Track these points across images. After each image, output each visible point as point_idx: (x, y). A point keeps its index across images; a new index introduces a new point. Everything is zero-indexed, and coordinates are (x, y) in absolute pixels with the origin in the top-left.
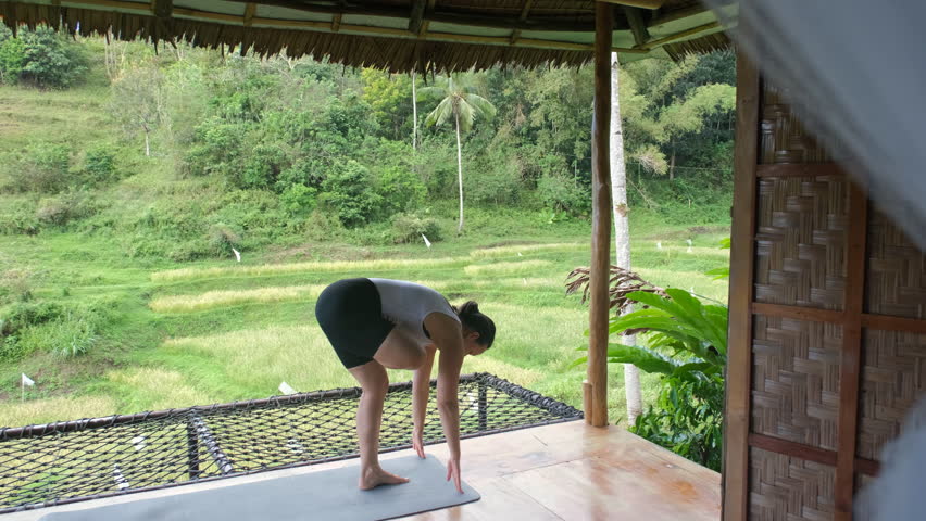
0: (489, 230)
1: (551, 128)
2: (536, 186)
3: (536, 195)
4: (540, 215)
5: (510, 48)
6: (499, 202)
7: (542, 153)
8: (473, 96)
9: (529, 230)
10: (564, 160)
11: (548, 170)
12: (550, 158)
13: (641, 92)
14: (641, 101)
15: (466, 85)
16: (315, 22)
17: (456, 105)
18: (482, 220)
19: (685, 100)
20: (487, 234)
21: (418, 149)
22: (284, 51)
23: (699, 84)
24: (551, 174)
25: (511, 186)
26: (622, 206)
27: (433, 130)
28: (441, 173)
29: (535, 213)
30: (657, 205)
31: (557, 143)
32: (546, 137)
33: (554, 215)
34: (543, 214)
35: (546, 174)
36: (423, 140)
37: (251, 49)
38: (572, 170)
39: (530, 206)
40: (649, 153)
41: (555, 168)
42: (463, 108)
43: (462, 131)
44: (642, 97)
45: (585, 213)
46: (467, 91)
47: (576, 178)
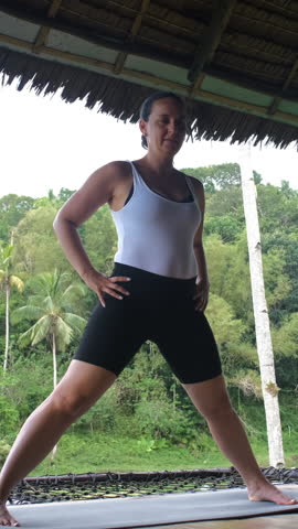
0: (85, 458)
1: (148, 352)
2: (133, 412)
3: (134, 420)
4: (139, 442)
5: (267, 120)
6: (95, 428)
7: (139, 377)
8: (70, 316)
9: (127, 458)
10: (162, 383)
11: (146, 394)
12: (149, 381)
13: (238, 317)
14: (238, 326)
15: (64, 305)
16: (98, 62)
17: (53, 324)
18: (78, 448)
19: (280, 326)
20: (82, 462)
21: (9, 371)
22: (60, 90)
23: (292, 311)
24: (149, 398)
25: (108, 411)
26: (271, 385)
27: (27, 351)
28: (33, 397)
29: (132, 441)
30: (257, 432)
31: (154, 367)
32: (144, 361)
33: (153, 442)
34: (142, 442)
35: (144, 399)
36: (15, 361)
37: (30, 83)
38: (170, 395)
39: (128, 432)
40: (248, 378)
41: (153, 393)
42: (61, 327)
43: (58, 353)
44: (239, 321)
45: (185, 441)
46: (63, 310)
47: (175, 402)
